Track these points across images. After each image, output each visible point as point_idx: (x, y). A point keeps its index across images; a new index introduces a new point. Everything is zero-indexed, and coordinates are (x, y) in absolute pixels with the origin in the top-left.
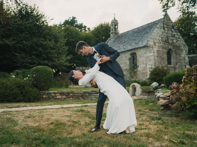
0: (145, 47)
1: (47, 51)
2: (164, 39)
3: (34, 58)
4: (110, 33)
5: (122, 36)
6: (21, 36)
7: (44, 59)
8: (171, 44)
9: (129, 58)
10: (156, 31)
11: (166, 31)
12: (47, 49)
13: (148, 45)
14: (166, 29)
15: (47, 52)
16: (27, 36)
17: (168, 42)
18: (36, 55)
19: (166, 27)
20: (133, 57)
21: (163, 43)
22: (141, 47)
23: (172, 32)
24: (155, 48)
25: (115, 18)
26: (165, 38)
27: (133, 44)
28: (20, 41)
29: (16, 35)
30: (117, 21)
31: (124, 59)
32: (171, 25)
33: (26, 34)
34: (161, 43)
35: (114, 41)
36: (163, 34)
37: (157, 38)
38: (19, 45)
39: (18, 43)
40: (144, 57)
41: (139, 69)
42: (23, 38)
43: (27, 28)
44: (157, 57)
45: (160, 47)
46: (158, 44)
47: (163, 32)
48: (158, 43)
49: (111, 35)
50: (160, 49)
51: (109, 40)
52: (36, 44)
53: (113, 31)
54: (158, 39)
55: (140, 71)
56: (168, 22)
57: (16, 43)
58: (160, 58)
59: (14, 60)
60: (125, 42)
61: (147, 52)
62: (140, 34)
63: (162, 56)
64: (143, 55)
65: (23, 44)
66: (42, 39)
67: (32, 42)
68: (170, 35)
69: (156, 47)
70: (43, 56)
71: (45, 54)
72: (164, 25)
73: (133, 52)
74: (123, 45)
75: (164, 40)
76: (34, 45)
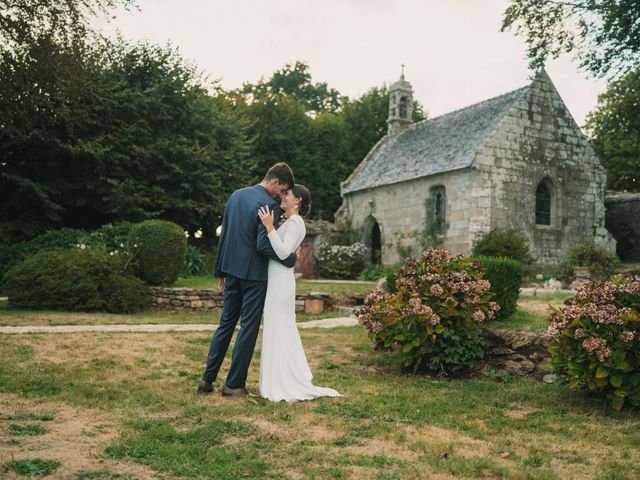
0: (469, 169)
1: (194, 173)
2: (529, 148)
3: (158, 192)
4: (388, 121)
5: (419, 134)
6: (126, 130)
7: (185, 197)
8: (552, 163)
9: (427, 200)
10: (504, 123)
11: (538, 126)
12: (196, 169)
13: (477, 166)
14: (539, 118)
15: (196, 176)
16: (142, 130)
17: (542, 159)
18: (165, 184)
19: (538, 113)
20: (439, 196)
21: (524, 160)
22: (459, 170)
23: (558, 127)
24: (498, 174)
25: (403, 77)
26: (531, 146)
27: (441, 160)
28: (125, 144)
29: (113, 127)
30: (410, 87)
31: (413, 201)
32: (557, 106)
33: (141, 125)
34: (517, 160)
35: (394, 147)
36: (527, 133)
37: (508, 145)
38: (120, 156)
39: (117, 149)
40: (465, 199)
41: (450, 233)
42: (130, 136)
43: (144, 108)
44: (503, 200)
45: (515, 170)
46: (508, 162)
47: (526, 128)
48: (508, 159)
49: (390, 126)
50: (515, 178)
51: (383, 143)
52: (168, 155)
53: (397, 117)
54: (508, 147)
55: (452, 238)
56: (545, 98)
57: (112, 150)
58: (511, 204)
59: (104, 199)
60: (421, 152)
61: (475, 184)
62: (465, 131)
63: (519, 199)
64: (464, 193)
65: (132, 152)
66: (185, 139)
67: (155, 148)
68: (549, 136)
69: (501, 170)
70: (184, 188)
71: (188, 182)
72: (530, 107)
73: (437, 182)
74: (414, 161)
75: (529, 152)
76: (161, 157)
